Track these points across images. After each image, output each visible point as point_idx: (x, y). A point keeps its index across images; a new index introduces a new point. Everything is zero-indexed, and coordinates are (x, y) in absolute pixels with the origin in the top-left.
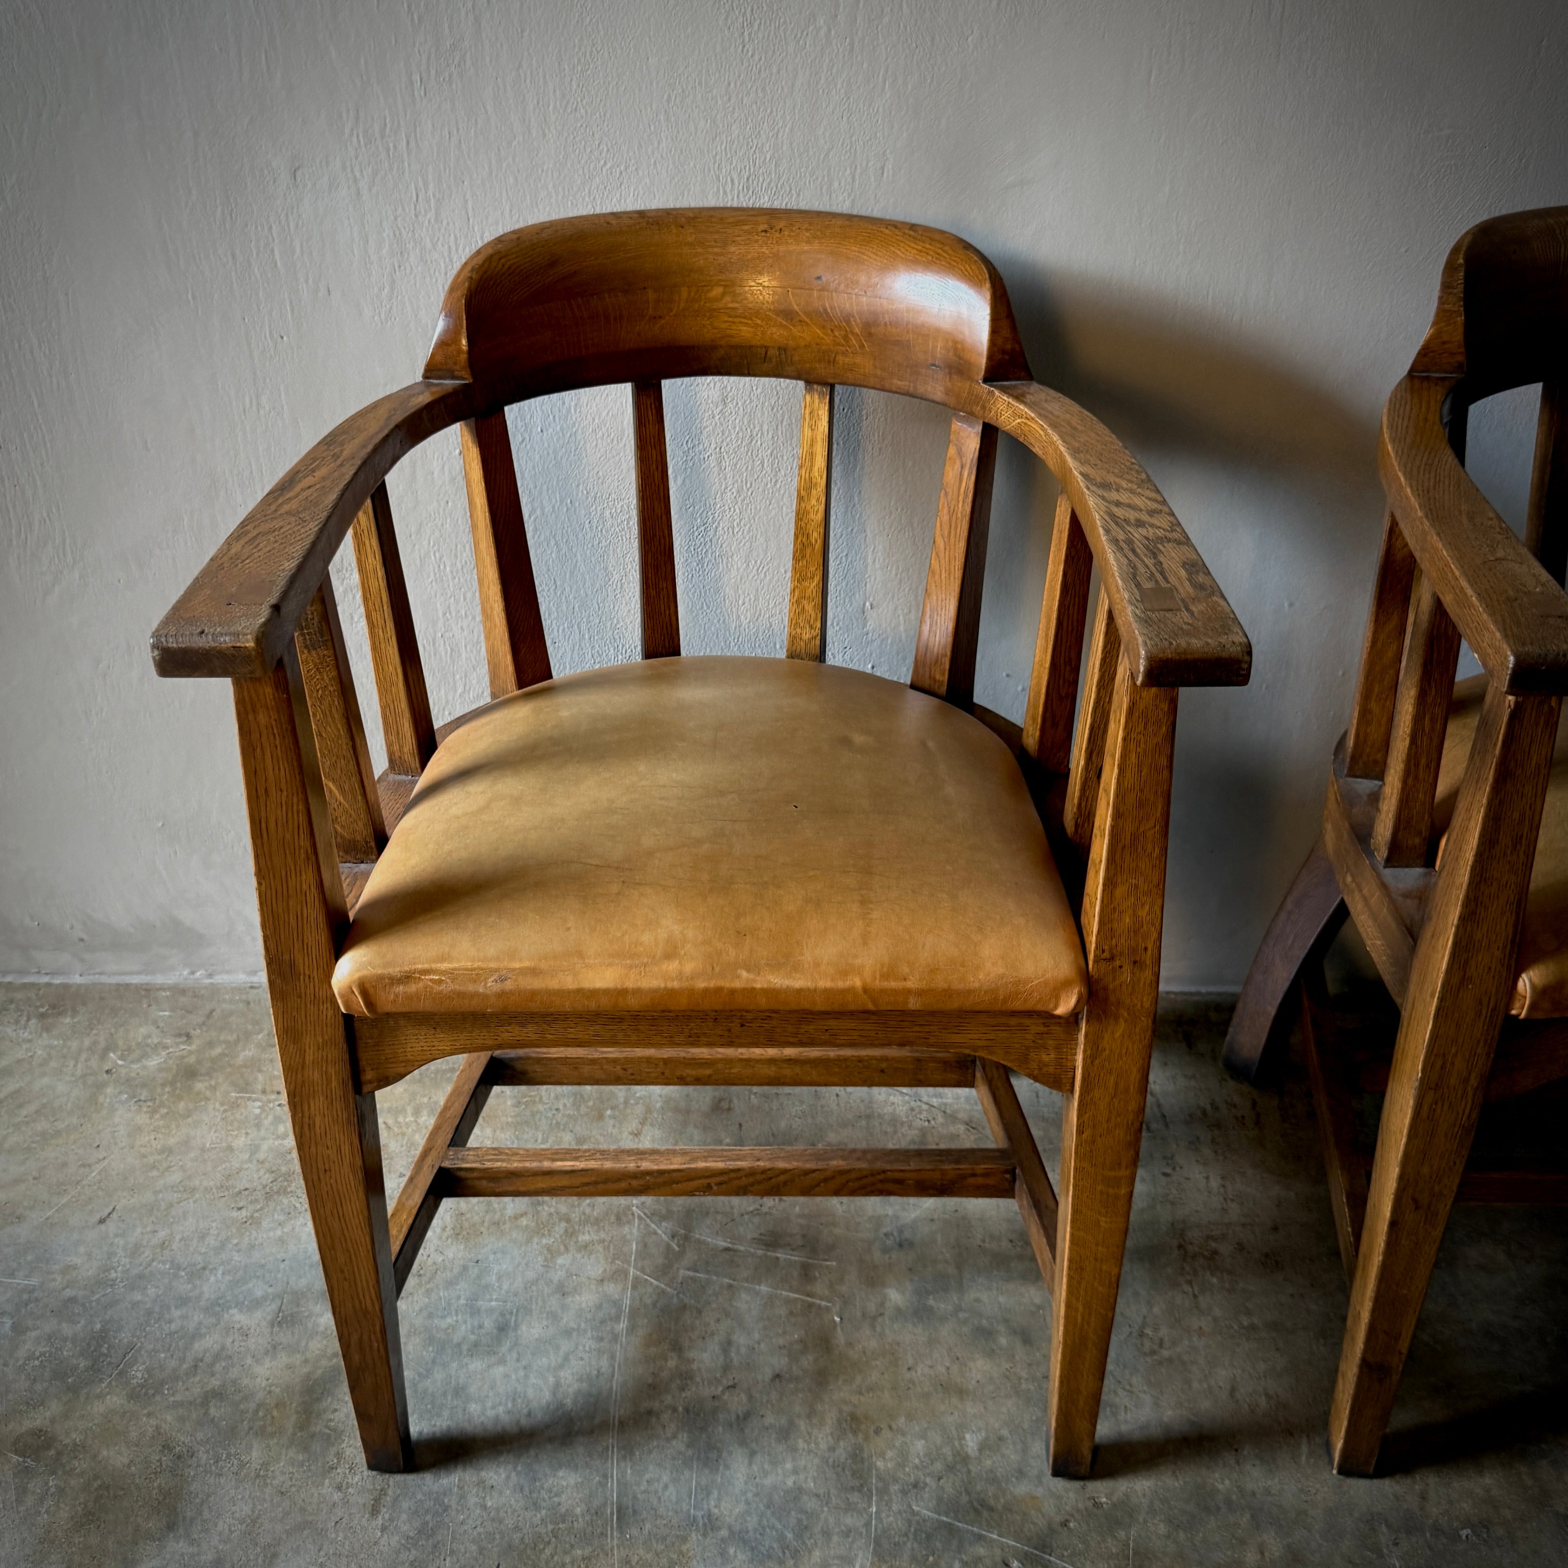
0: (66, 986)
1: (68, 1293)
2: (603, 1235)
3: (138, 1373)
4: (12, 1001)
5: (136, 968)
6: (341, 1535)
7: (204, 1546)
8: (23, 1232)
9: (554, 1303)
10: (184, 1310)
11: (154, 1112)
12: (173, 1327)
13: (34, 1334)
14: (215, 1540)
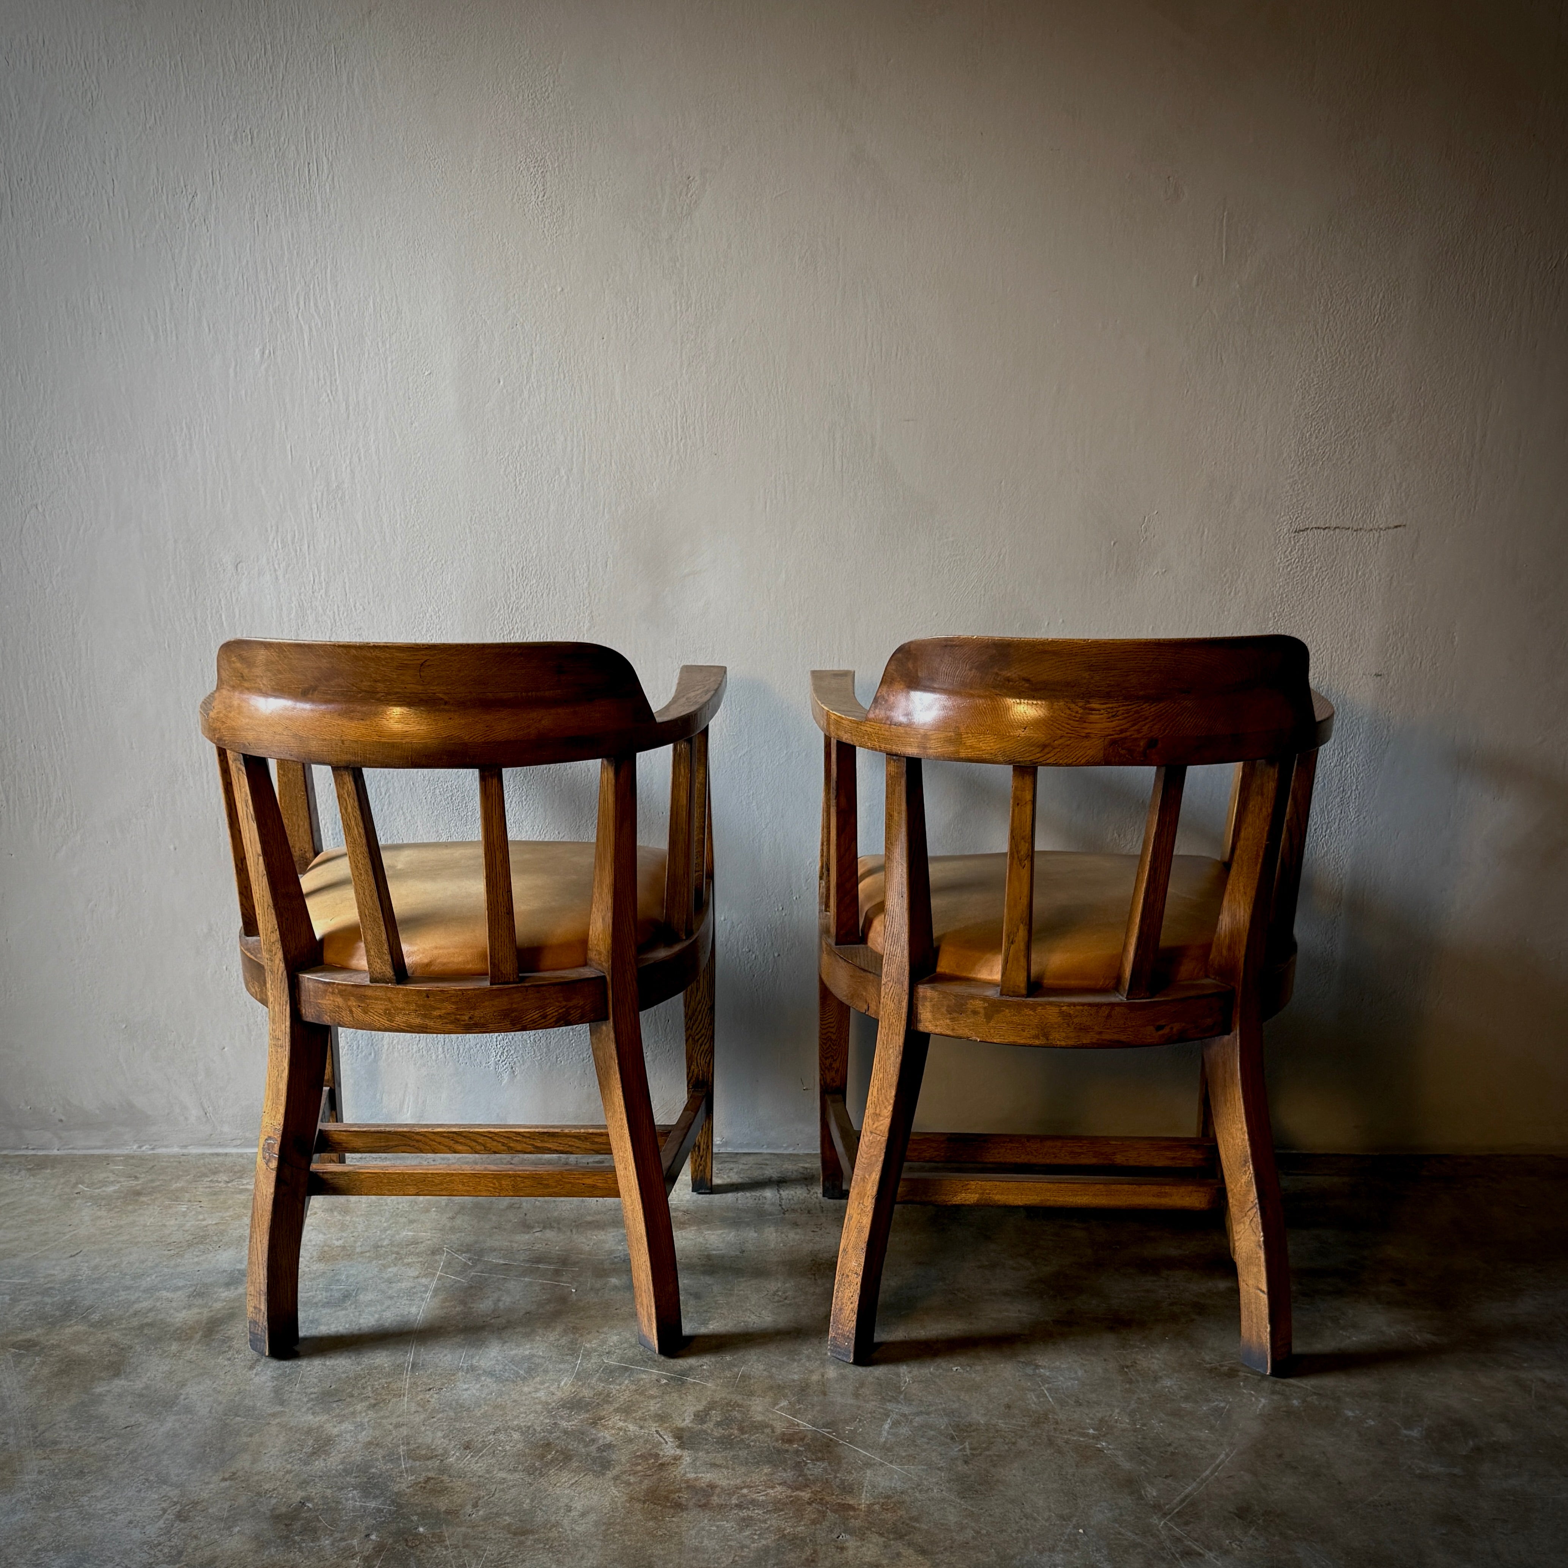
0: (47, 1156)
1: (49, 1285)
2: (421, 1259)
3: (96, 1317)
4: (7, 1163)
5: (99, 1144)
6: (228, 1377)
7: (138, 1382)
8: (17, 1261)
9: (383, 1286)
10: (128, 1292)
11: (110, 1210)
12: (120, 1298)
13: (25, 1302)
14: (145, 1380)
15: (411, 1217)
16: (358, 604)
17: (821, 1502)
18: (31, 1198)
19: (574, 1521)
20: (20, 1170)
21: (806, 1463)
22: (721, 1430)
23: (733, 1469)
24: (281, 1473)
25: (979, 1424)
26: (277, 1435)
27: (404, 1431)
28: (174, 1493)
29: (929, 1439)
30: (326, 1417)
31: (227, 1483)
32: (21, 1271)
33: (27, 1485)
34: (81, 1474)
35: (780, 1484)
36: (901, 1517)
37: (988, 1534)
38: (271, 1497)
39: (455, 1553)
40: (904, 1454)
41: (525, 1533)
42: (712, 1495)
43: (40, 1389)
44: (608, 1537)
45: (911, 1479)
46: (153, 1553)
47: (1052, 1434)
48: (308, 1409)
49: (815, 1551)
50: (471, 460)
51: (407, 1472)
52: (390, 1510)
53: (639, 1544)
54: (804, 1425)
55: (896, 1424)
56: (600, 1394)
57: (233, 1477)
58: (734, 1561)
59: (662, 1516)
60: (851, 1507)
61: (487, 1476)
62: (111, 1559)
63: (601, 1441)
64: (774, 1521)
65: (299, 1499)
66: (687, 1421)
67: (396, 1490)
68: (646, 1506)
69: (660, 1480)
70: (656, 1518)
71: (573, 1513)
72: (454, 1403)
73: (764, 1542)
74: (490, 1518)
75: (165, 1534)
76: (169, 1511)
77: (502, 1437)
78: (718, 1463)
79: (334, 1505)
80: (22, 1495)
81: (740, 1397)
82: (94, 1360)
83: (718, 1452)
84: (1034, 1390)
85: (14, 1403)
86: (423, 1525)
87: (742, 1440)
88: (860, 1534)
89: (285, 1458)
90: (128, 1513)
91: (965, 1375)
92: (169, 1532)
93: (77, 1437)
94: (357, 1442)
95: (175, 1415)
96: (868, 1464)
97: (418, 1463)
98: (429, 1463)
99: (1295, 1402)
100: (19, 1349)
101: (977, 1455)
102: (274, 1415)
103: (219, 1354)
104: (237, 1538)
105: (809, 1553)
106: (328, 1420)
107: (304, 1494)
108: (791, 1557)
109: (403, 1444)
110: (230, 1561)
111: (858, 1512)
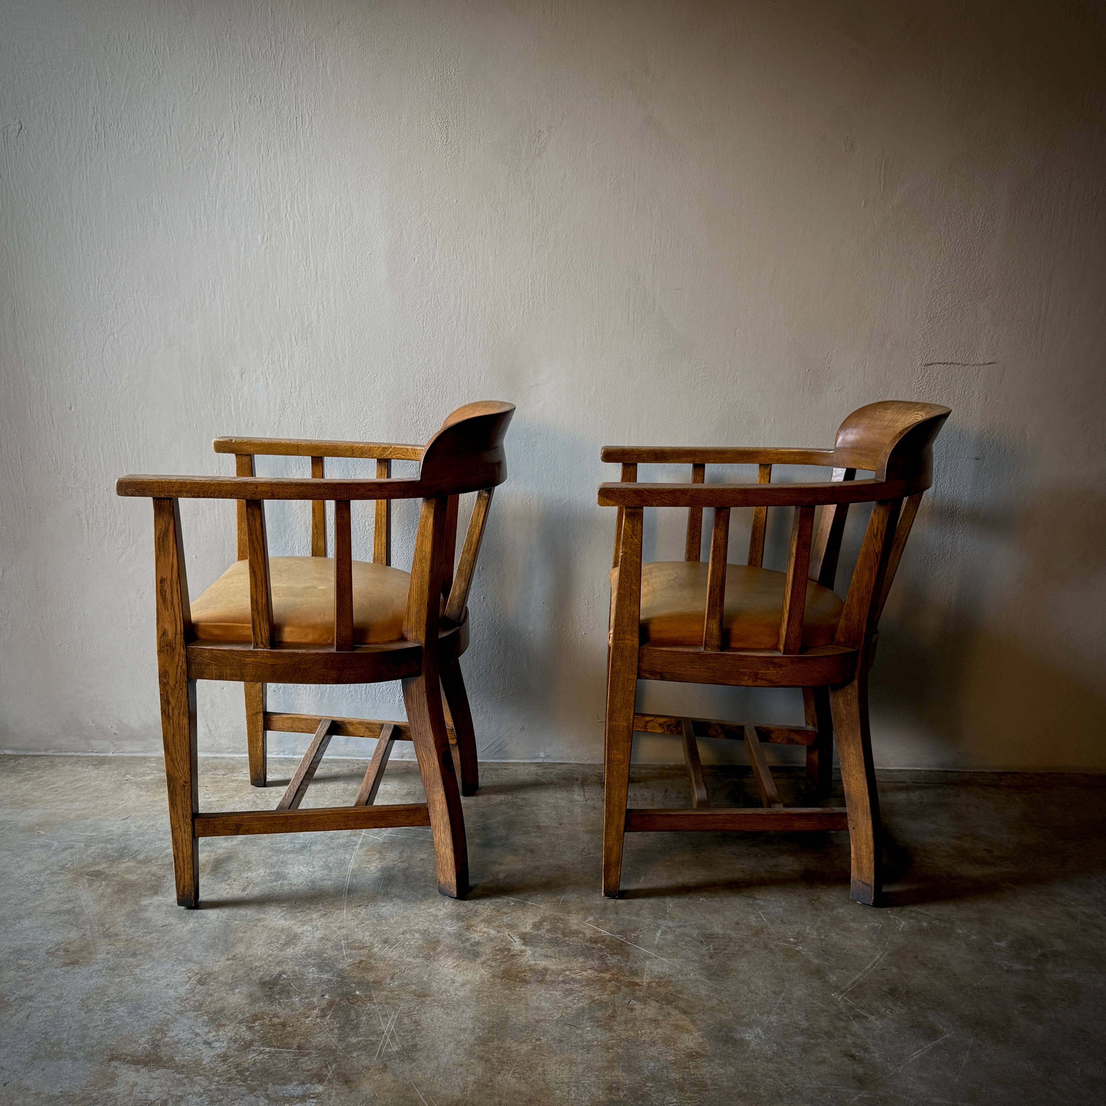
0: (105, 757)
1: (109, 837)
3: (141, 857)
4: (80, 761)
5: (140, 750)
7: (170, 898)
8: (89, 822)
9: (328, 841)
10: (162, 842)
11: (149, 791)
12: (157, 846)
13: (94, 847)
16: (319, 401)
17: (618, 980)
18: (97, 782)
19: (457, 989)
20: (88, 766)
21: (607, 956)
22: (550, 935)
23: (559, 959)
24: (265, 956)
25: (718, 934)
26: (262, 933)
27: (345, 931)
28: (196, 968)
29: (686, 942)
30: (293, 922)
31: (230, 962)
32: (91, 828)
33: (99, 961)
34: (134, 955)
35: (590, 969)
36: (670, 990)
37: (727, 1002)
38: (259, 971)
39: (380, 1007)
40: (670, 952)
41: (424, 996)
42: (546, 975)
43: (106, 902)
44: (479, 1000)
45: (675, 967)
46: (183, 1004)
47: (766, 941)
48: (281, 917)
49: (615, 1011)
50: (395, 310)
51: (347, 957)
52: (337, 980)
53: (500, 1004)
54: (604, 932)
55: (664, 933)
56: (471, 911)
57: (234, 958)
58: (562, 1016)
59: (514, 987)
60: (637, 984)
61: (400, 960)
62: (156, 1008)
63: (472, 940)
64: (587, 992)
65: (277, 972)
66: (528, 929)
67: (340, 967)
68: (503, 980)
69: (512, 965)
70: (510, 988)
71: (456, 984)
72: (376, 914)
73: (581, 1005)
74: (402, 986)
75: (191, 993)
76: (193, 979)
77: (408, 936)
78: (549, 955)
79: (300, 976)
80: (96, 967)
81: (562, 914)
82: (141, 884)
83: (550, 948)
84: (753, 914)
85: (89, 910)
86: (359, 990)
87: (565, 941)
88: (644, 1001)
89: (268, 946)
90: (166, 979)
91: (708, 903)
92: (193, 991)
93: (131, 932)
94: (314, 937)
95: (195, 919)
96: (647, 957)
97: (354, 951)
98: (361, 951)
99: (925, 924)
100: (91, 876)
101: (718, 953)
102: (259, 920)
103: (222, 881)
104: (238, 996)
105: (610, 1012)
106: (294, 924)
107: (280, 969)
108: (599, 1014)
109: (344, 939)
110: (233, 1010)
111: (642, 987)
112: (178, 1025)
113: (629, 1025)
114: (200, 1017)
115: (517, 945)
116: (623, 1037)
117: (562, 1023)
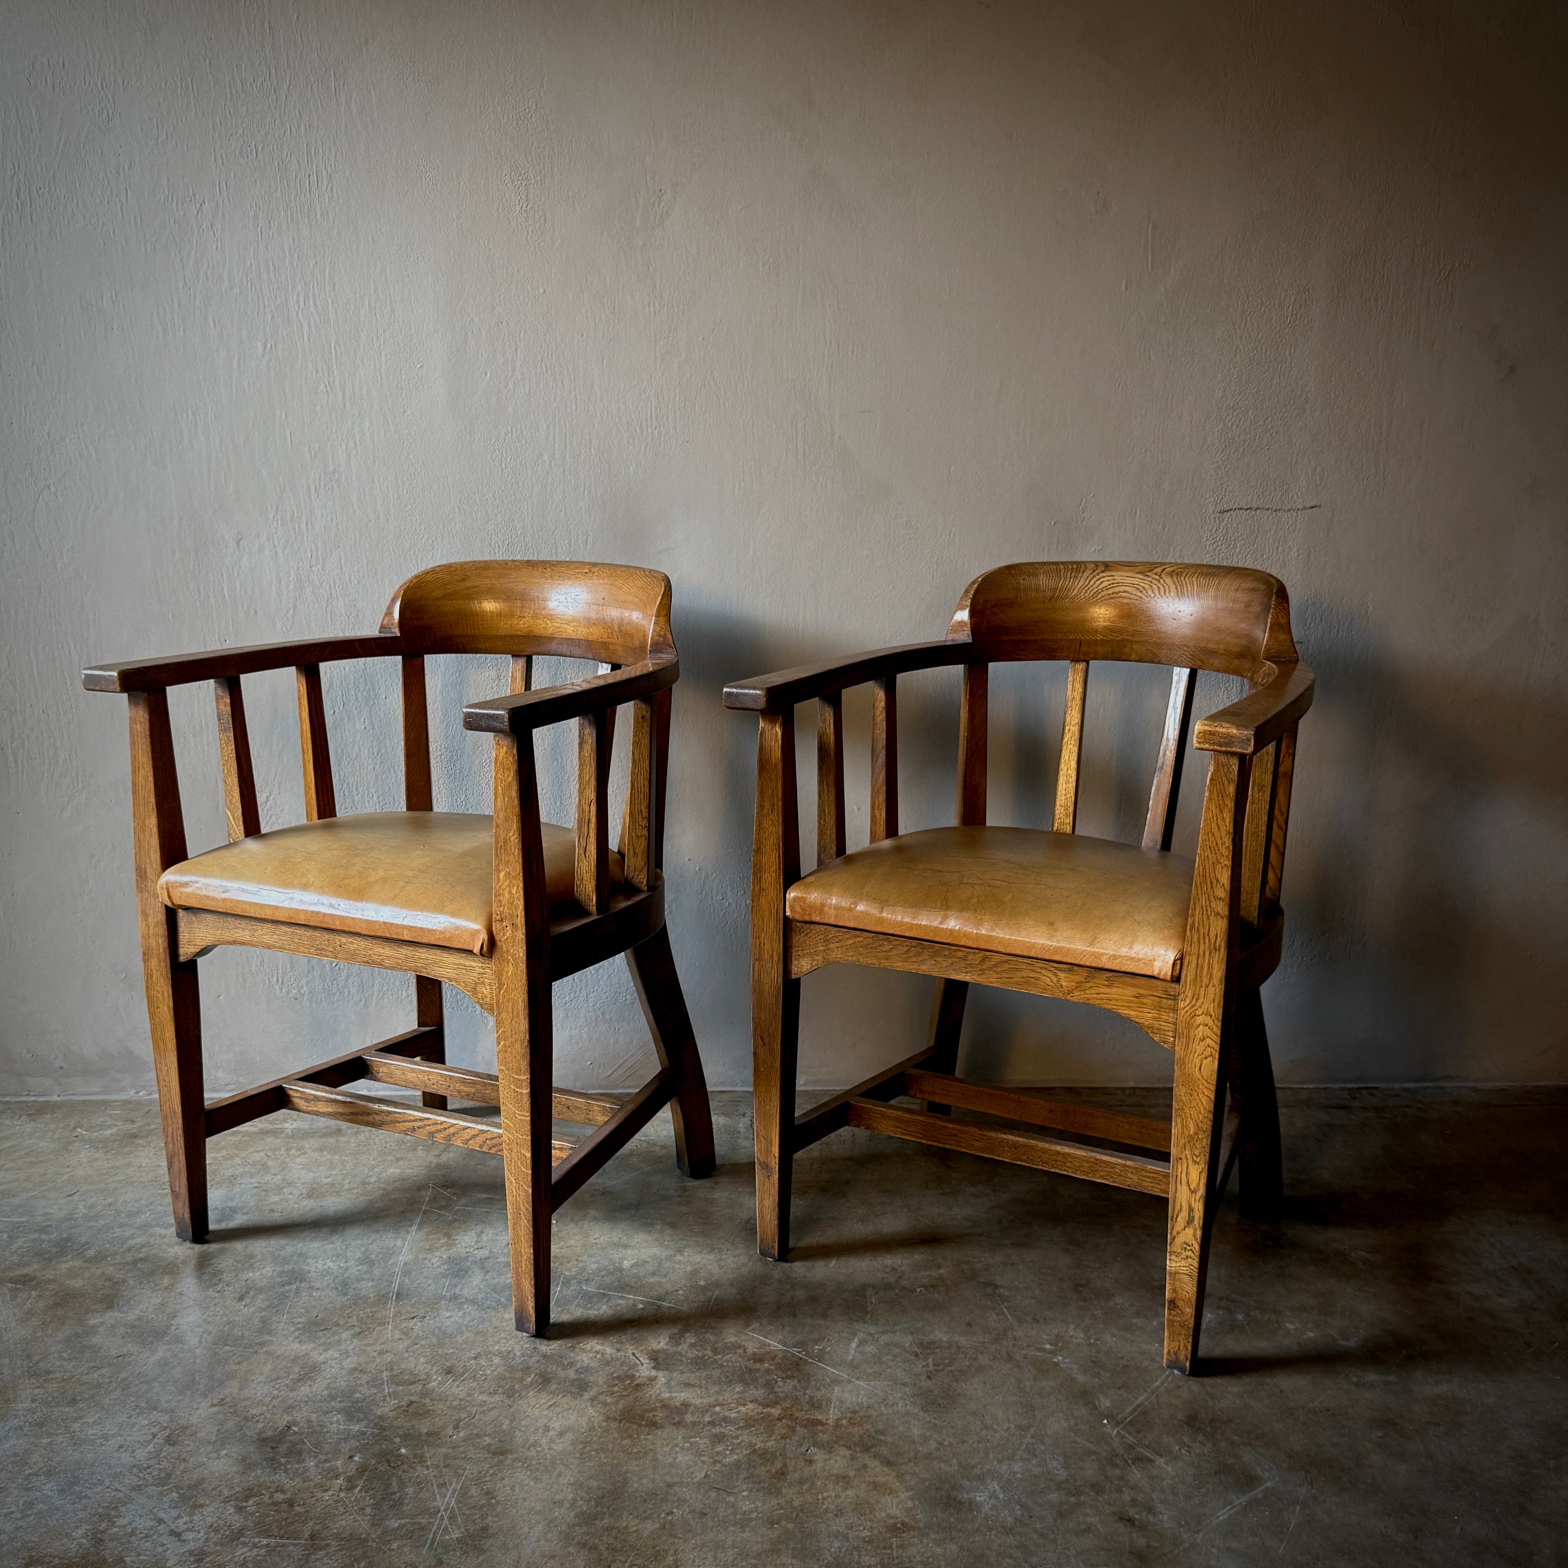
0: (47, 1102)
1: (46, 1223)
2: (406, 1195)
3: (91, 1253)
4: (9, 1109)
5: (97, 1090)
6: (218, 1309)
7: (130, 1314)
8: (16, 1201)
10: (123, 1229)
11: (108, 1152)
12: (115, 1235)
13: (23, 1239)
14: (137, 1312)
15: (398, 1155)
17: (791, 1418)
18: (31, 1141)
19: (552, 1441)
20: (21, 1116)
22: (694, 1352)
23: (707, 1388)
24: (268, 1399)
25: (942, 1342)
26: (265, 1363)
27: (388, 1358)
28: (164, 1419)
29: (894, 1356)
30: (312, 1345)
31: (215, 1409)
32: (20, 1211)
33: (20, 1413)
34: (73, 1401)
35: (751, 1402)
36: (867, 1430)
37: (951, 1445)
38: (258, 1421)
39: (436, 1472)
40: (870, 1371)
41: (503, 1453)
42: (686, 1413)
43: (35, 1322)
44: (585, 1456)
45: (876, 1395)
46: (141, 1475)
47: (1011, 1349)
48: (295, 1338)
49: (785, 1465)
51: (390, 1396)
52: (373, 1433)
53: (615, 1462)
54: (774, 1345)
55: (862, 1343)
57: (221, 1403)
58: (706, 1476)
59: (637, 1434)
60: (820, 1423)
61: (468, 1399)
62: (102, 1482)
63: (579, 1365)
64: (745, 1437)
65: (285, 1423)
66: (662, 1344)
67: (379, 1413)
68: (622, 1425)
69: (636, 1399)
70: (631, 1436)
71: (551, 1433)
72: (437, 1330)
73: (735, 1457)
74: (470, 1439)
75: (154, 1457)
76: (159, 1436)
77: (483, 1362)
78: (692, 1382)
79: (318, 1429)
80: (15, 1422)
82: (89, 1294)
83: (692, 1372)
84: (993, 1309)
85: (10, 1335)
86: (405, 1447)
87: (716, 1360)
88: (828, 1447)
89: (272, 1384)
90: (119, 1438)
91: (928, 1296)
92: (158, 1455)
93: (70, 1367)
94: (341, 1369)
95: (166, 1344)
96: (836, 1381)
97: (401, 1388)
98: (411, 1387)
99: (1239, 1316)
100: (16, 1284)
101: (940, 1371)
102: (262, 1344)
103: (209, 1287)
104: (224, 1460)
105: (779, 1466)
106: (314, 1348)
107: (289, 1418)
108: (762, 1470)
109: (386, 1370)
110: (217, 1483)
111: (826, 1427)
112: (133, 1507)
113: (806, 1487)
114: (167, 1494)
115: (645, 1370)
116: (796, 1504)
117: (706, 1486)
